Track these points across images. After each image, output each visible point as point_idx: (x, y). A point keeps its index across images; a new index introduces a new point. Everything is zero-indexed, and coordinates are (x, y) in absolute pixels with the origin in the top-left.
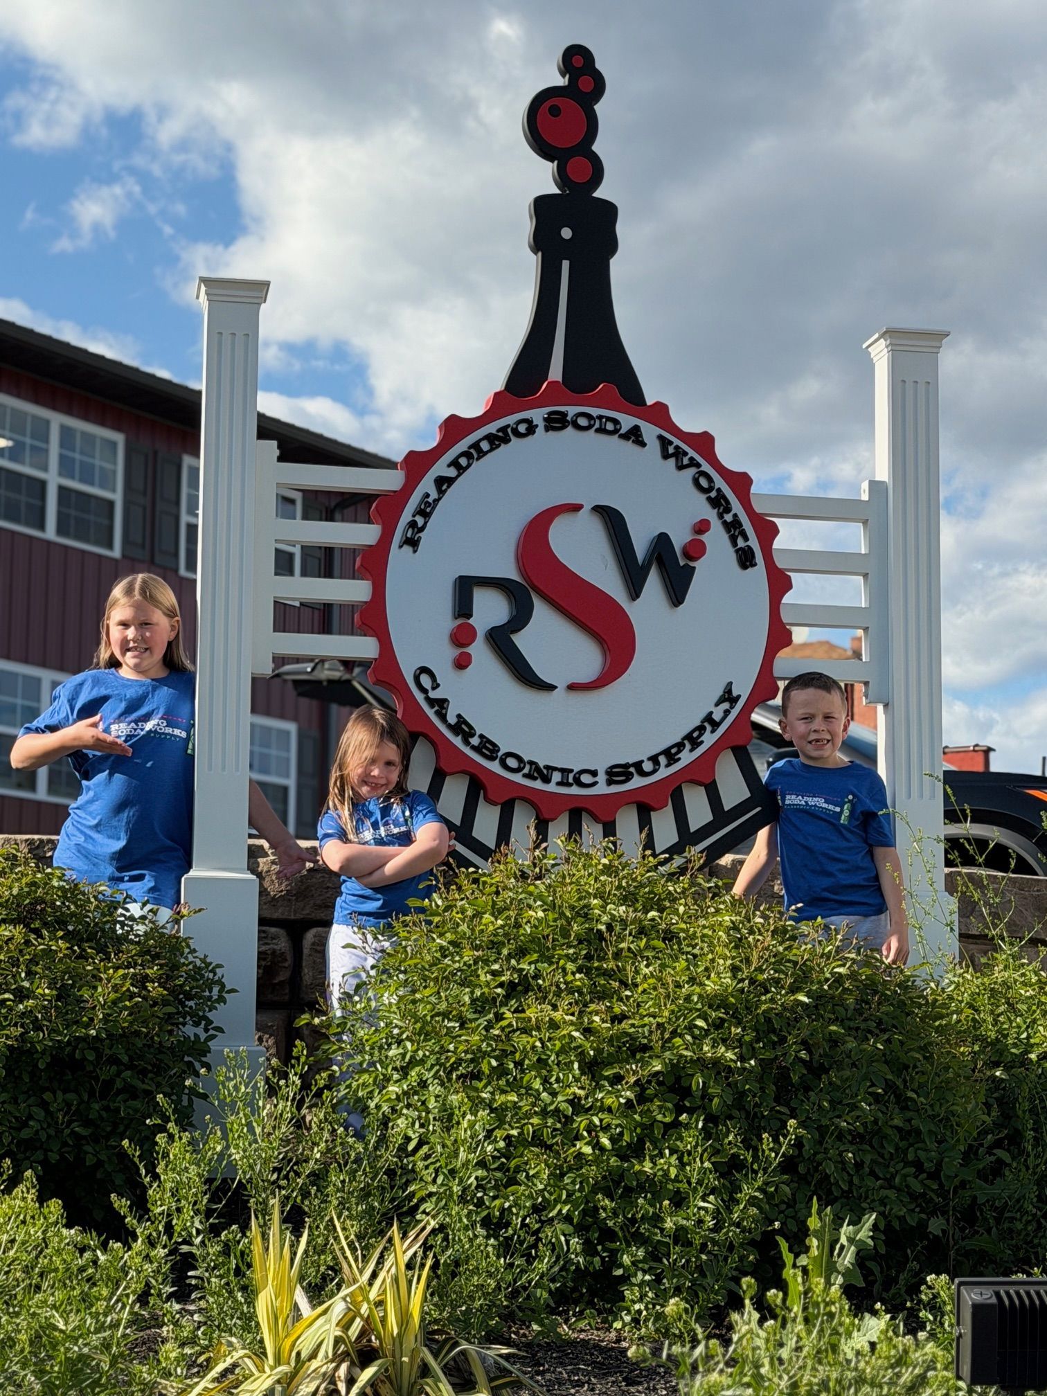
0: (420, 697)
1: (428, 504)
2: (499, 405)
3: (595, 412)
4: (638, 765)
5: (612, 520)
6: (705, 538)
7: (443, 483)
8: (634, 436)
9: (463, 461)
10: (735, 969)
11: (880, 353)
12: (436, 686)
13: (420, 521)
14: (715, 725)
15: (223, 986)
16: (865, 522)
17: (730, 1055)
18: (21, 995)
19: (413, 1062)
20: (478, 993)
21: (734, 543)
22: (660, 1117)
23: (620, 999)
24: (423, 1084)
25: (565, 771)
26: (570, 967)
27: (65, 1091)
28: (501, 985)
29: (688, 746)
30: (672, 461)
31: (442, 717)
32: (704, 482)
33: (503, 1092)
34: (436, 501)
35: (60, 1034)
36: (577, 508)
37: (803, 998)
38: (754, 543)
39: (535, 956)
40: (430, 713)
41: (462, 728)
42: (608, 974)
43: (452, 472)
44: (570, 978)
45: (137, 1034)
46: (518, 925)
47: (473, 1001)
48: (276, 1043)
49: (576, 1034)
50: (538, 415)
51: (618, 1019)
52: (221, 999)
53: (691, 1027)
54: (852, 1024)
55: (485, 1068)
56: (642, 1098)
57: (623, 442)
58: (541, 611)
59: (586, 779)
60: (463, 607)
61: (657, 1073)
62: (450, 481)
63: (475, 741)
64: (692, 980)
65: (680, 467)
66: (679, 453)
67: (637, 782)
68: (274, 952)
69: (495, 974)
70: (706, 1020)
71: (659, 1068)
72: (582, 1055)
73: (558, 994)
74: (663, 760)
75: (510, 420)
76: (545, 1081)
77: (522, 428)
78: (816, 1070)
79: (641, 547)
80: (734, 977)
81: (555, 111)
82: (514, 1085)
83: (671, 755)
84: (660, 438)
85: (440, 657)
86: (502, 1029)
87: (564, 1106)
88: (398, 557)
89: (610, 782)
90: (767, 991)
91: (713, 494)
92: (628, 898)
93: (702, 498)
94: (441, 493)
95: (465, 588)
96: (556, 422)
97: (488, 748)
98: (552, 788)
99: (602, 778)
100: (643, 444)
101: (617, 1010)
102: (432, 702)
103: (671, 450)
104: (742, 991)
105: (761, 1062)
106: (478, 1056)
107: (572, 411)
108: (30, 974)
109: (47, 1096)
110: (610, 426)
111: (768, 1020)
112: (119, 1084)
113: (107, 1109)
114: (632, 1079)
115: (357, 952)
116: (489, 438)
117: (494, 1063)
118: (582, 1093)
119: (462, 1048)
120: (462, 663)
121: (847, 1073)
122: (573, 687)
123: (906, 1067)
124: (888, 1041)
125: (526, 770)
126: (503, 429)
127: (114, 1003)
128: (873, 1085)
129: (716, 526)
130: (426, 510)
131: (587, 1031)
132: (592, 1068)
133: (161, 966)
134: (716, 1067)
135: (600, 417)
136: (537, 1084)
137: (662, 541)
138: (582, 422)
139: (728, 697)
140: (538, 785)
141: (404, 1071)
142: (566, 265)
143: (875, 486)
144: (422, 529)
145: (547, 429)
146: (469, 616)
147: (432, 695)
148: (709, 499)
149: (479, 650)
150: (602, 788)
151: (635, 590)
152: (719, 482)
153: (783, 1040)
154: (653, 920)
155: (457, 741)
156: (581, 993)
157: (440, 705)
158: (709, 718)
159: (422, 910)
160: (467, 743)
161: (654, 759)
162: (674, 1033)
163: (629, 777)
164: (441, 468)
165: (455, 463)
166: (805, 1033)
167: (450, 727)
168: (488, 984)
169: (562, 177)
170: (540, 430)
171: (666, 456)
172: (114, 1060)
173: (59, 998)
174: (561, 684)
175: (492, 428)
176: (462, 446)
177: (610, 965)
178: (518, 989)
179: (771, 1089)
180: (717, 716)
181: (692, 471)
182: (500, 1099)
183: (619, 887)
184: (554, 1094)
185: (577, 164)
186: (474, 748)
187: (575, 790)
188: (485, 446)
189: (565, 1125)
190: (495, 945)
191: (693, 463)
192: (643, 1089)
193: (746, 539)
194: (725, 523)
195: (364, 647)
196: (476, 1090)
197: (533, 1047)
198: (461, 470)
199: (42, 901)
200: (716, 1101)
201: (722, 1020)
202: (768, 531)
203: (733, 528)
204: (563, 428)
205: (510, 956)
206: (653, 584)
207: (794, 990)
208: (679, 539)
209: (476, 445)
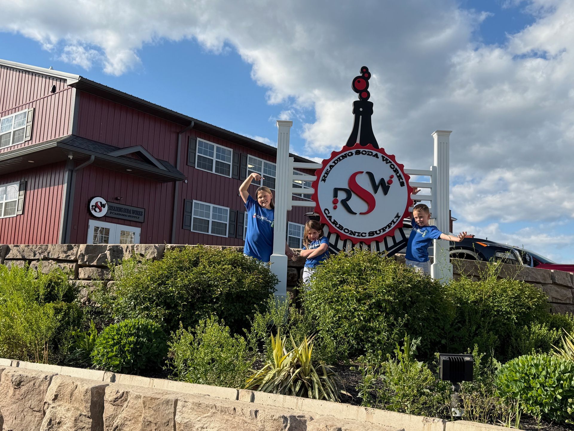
0: (325, 215)
1: (328, 171)
2: (345, 149)
3: (367, 150)
4: (376, 232)
5: (371, 175)
6: (392, 179)
7: (331, 167)
8: (376, 156)
9: (336, 162)
10: (393, 278)
11: (435, 136)
12: (329, 213)
13: (326, 175)
14: (394, 223)
15: (278, 280)
16: (431, 176)
17: (391, 299)
18: (229, 281)
19: (319, 298)
20: (333, 283)
21: (399, 181)
22: (375, 313)
23: (366, 285)
24: (321, 304)
25: (359, 233)
26: (355, 277)
27: (239, 303)
28: (339, 281)
29: (388, 227)
30: (385, 161)
31: (330, 220)
32: (392, 166)
33: (338, 306)
34: (330, 171)
35: (238, 289)
36: (362, 172)
37: (409, 285)
38: (404, 180)
39: (347, 274)
40: (328, 219)
41: (335, 223)
42: (364, 279)
43: (333, 164)
44: (355, 280)
45: (256, 291)
46: (343, 267)
47: (332, 285)
48: (294, 294)
49: (355, 292)
50: (354, 151)
51: (365, 289)
52: (277, 283)
53: (383, 292)
54: (423, 292)
55: (334, 300)
56: (370, 308)
57: (373, 157)
58: (354, 196)
59: (364, 235)
60: (336, 195)
61: (374, 302)
62: (333, 166)
63: (338, 226)
64: (383, 281)
65: (387, 163)
66: (387, 160)
67: (376, 236)
68: (293, 274)
69: (338, 278)
70: (386, 290)
71: (374, 301)
72: (356, 298)
73: (352, 283)
74: (382, 231)
75: (347, 152)
76: (348, 304)
77: (350, 154)
78: (413, 303)
79: (377, 181)
80: (393, 280)
81: (359, 82)
82: (341, 304)
83: (384, 230)
84: (382, 156)
85: (330, 206)
86: (338, 291)
87: (352, 309)
88: (321, 183)
89: (369, 236)
90: (401, 284)
91: (395, 169)
92: (370, 261)
93: (392, 170)
94: (331, 169)
95: (336, 190)
96: (358, 153)
97: (341, 227)
98: (356, 237)
99: (367, 235)
100: (378, 158)
101: (365, 287)
102: (328, 217)
103: (385, 159)
104: (395, 283)
105: (399, 301)
106: (333, 297)
107: (361, 150)
108: (232, 276)
109: (235, 304)
110: (370, 154)
111: (401, 291)
112: (251, 302)
113: (249, 307)
114: (368, 303)
115: (308, 273)
116: (342, 156)
117: (336, 299)
118: (356, 306)
119: (329, 295)
120: (335, 208)
121: (420, 304)
122: (361, 214)
123: (436, 303)
124: (431, 297)
125: (350, 232)
126: (345, 154)
127: (251, 283)
128: (427, 307)
129: (395, 177)
130: (327, 173)
131: (358, 292)
132: (359, 301)
133: (263, 275)
134: (388, 301)
135: (368, 151)
136: (346, 304)
137: (382, 180)
138: (364, 153)
139: (397, 216)
140: (352, 236)
141: (316, 300)
142: (361, 117)
143: (434, 167)
144: (326, 177)
145: (356, 154)
146: (337, 197)
147: (328, 215)
148: (394, 170)
149: (339, 205)
150: (367, 237)
151: (376, 191)
152: (396, 166)
153: (405, 295)
154: (375, 267)
155: (334, 226)
156: (357, 283)
157: (330, 217)
158: (393, 221)
159: (322, 264)
160: (336, 226)
161: (380, 230)
162: (378, 293)
163: (374, 234)
164: (331, 163)
165: (334, 162)
166: (410, 294)
167: (332, 222)
168: (335, 281)
169: (360, 97)
170: (354, 154)
171: (383, 160)
172: (250, 296)
173: (238, 281)
174: (358, 213)
175: (343, 154)
176: (336, 158)
177: (364, 277)
178: (342, 282)
179: (402, 307)
180: (395, 221)
181: (390, 164)
182: (337, 307)
183: (368, 259)
184: (350, 307)
185: (364, 94)
186: (337, 227)
187: (361, 237)
188: (341, 158)
189: (352, 314)
190: (338, 272)
191: (390, 162)
192: (371, 306)
193: (402, 179)
194: (397, 176)
195: (313, 204)
196: (332, 305)
197: (345, 296)
198: (336, 164)
199: (236, 260)
200: (388, 309)
201: (390, 290)
202: (407, 178)
203: (399, 177)
204: (360, 154)
205: (341, 274)
206: (380, 189)
207: (408, 283)
208: (386, 180)
209: (339, 158)
